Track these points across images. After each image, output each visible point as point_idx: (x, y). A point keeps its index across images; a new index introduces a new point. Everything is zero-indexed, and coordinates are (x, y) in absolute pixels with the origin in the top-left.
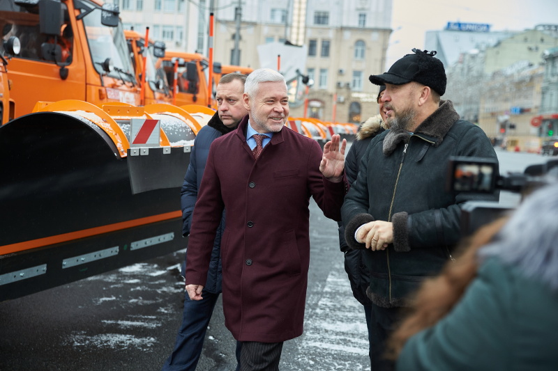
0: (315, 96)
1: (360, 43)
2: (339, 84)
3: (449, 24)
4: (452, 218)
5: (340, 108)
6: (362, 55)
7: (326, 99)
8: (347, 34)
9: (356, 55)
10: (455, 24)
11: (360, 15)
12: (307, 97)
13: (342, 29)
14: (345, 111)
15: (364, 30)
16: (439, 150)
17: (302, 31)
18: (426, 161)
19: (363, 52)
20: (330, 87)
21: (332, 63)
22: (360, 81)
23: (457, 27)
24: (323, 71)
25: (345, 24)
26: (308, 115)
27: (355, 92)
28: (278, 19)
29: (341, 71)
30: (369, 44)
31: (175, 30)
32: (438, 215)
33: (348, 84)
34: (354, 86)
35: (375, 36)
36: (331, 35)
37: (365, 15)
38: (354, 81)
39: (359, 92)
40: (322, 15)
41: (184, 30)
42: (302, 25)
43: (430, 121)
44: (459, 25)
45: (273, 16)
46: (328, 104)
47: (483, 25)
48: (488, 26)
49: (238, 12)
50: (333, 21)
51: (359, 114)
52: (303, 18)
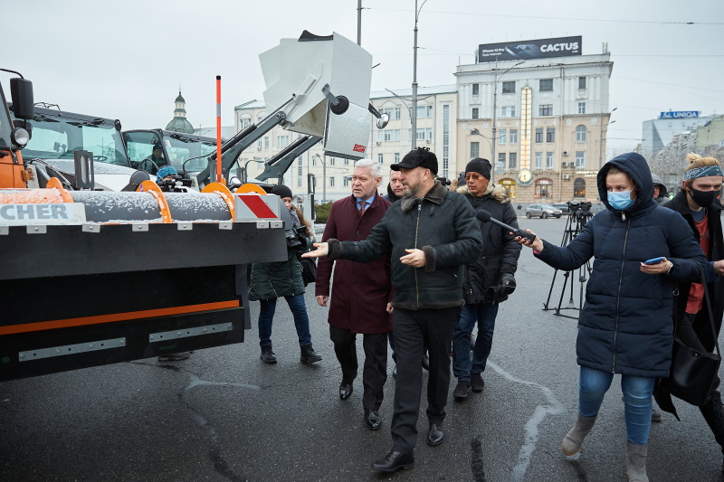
0: (544, 176)
1: (582, 127)
2: (564, 164)
3: (662, 113)
4: (461, 248)
5: (565, 184)
6: (584, 139)
7: (552, 177)
8: (569, 122)
9: (578, 139)
10: (667, 114)
11: (580, 104)
12: (535, 178)
13: (564, 117)
14: (570, 186)
15: (585, 116)
16: (443, 207)
17: (529, 122)
18: (436, 214)
19: (584, 135)
20: (556, 167)
21: (556, 147)
22: (582, 160)
23: (669, 116)
24: (549, 154)
25: (566, 113)
26: (538, 192)
27: (578, 170)
28: (509, 115)
29: (565, 153)
30: (589, 128)
31: (425, 131)
32: (452, 246)
33: (572, 164)
34: (578, 165)
35: (595, 121)
36: (555, 123)
37: (584, 104)
38: (578, 161)
39: (582, 170)
40: (546, 107)
41: (432, 131)
42: (529, 117)
43: (432, 191)
44: (672, 113)
45: (504, 113)
46: (555, 182)
47: (692, 112)
48: (697, 112)
49: (475, 111)
50: (556, 112)
51: (584, 188)
52: (529, 112)
